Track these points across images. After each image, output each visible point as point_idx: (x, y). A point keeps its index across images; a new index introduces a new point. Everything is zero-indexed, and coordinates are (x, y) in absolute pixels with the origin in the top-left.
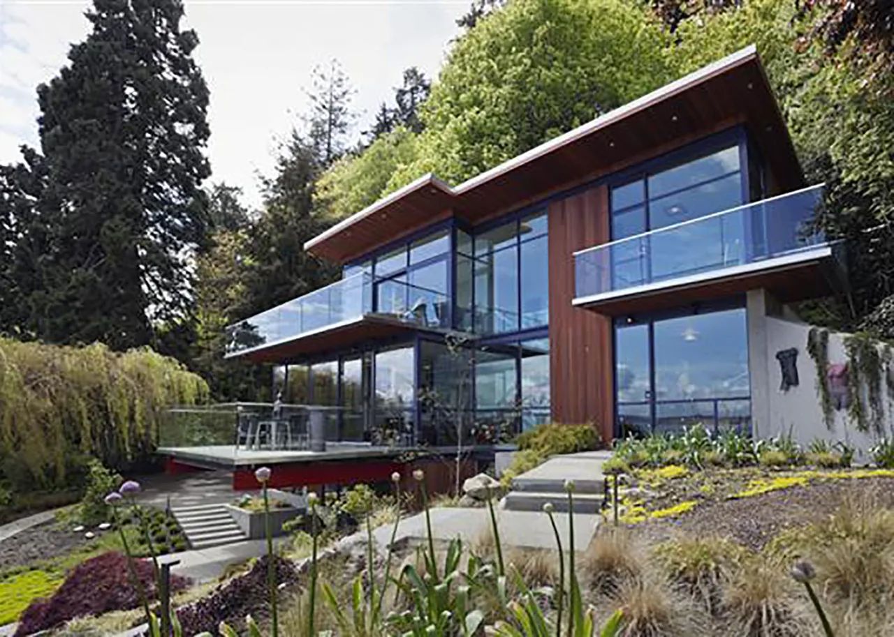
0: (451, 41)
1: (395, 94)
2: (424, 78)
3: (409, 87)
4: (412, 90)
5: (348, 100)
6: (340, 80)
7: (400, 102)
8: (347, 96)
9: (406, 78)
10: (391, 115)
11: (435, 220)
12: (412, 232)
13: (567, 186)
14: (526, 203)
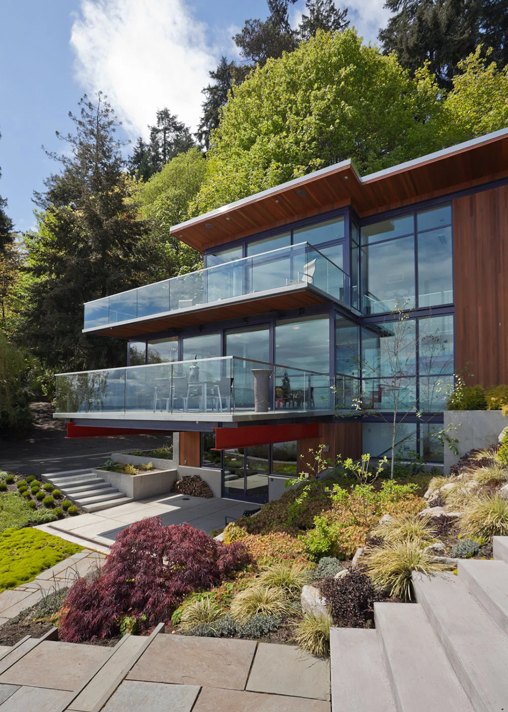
0: (204, 90)
1: (150, 132)
2: (176, 120)
3: (161, 128)
4: (165, 129)
5: (114, 130)
6: (107, 110)
7: (153, 138)
8: (112, 127)
9: (159, 119)
10: (146, 149)
11: (327, 209)
12: (296, 220)
13: (475, 183)
14: (425, 197)
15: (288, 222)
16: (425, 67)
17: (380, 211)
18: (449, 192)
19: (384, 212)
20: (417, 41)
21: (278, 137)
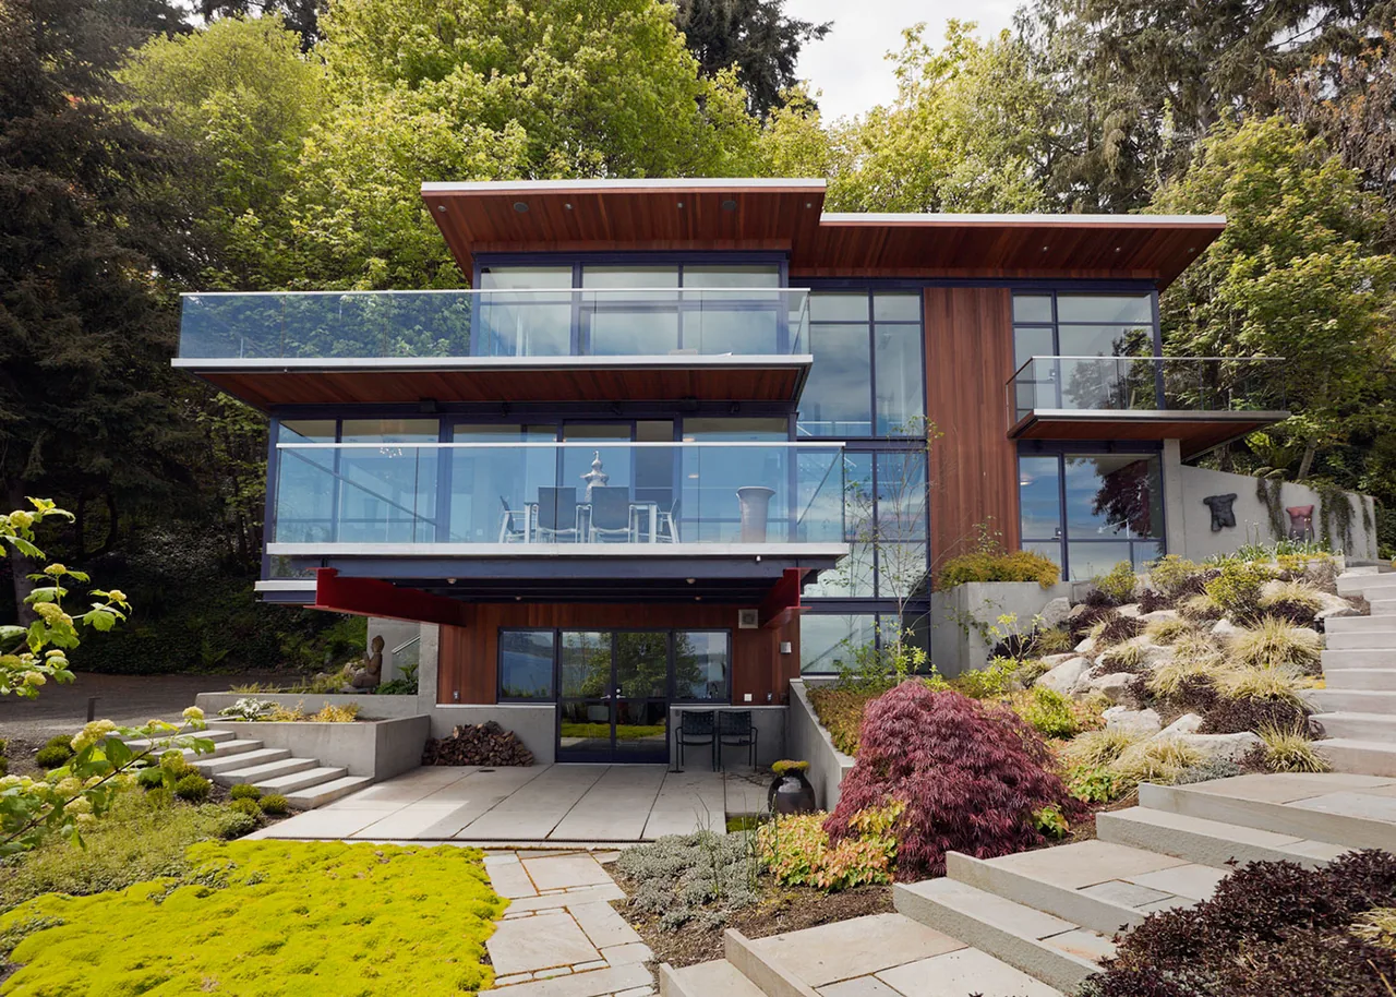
11: (752, 245)
12: (691, 248)
13: (951, 273)
14: (886, 272)
15: (676, 246)
16: (733, 72)
17: (819, 275)
18: (918, 275)
19: (825, 278)
20: (692, 22)
21: (506, 79)
